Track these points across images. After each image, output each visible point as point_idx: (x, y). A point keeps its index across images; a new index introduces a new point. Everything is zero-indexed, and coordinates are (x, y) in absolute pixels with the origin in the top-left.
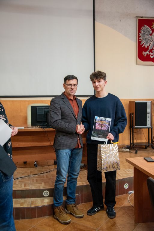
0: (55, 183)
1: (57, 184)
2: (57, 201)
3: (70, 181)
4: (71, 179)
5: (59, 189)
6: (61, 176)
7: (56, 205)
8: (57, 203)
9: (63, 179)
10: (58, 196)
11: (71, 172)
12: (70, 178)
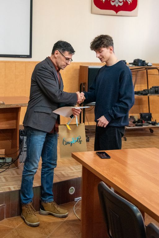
0: (23, 173)
1: (25, 175)
2: (25, 197)
3: (47, 173)
4: (48, 170)
5: (27, 181)
6: (31, 165)
7: (24, 201)
8: (25, 199)
9: (33, 169)
10: (27, 190)
11: (48, 161)
12: (46, 169)
